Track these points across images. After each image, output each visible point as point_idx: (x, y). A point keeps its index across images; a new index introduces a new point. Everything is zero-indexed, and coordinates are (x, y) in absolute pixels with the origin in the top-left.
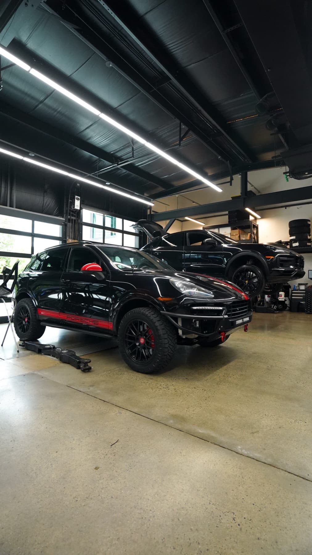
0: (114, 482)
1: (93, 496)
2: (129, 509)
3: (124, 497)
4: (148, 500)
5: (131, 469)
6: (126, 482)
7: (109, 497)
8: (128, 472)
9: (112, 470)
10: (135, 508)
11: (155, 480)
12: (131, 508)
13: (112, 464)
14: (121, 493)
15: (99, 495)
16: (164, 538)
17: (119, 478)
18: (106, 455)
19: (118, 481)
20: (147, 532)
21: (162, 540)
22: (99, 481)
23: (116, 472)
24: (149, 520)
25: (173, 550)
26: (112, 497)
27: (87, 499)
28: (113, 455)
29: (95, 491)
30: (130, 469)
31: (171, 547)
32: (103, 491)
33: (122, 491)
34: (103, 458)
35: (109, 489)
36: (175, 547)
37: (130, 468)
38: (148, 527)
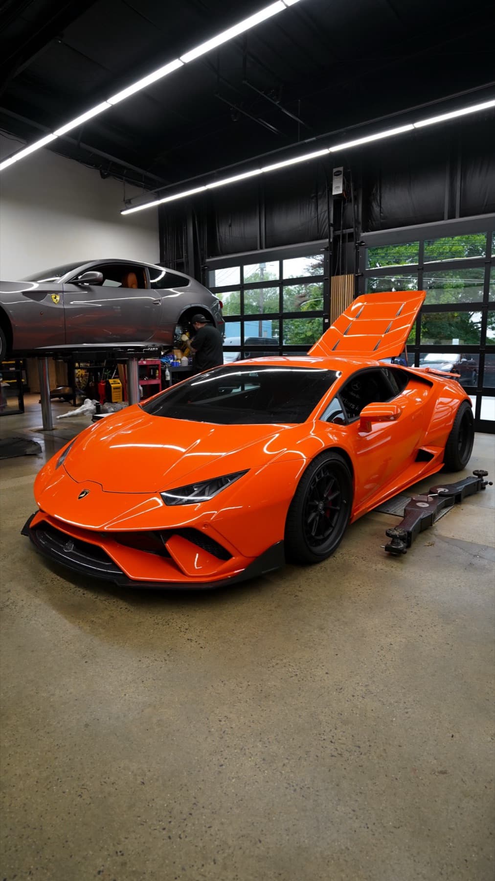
0: (256, 765)
1: (227, 739)
2: (194, 794)
3: (221, 783)
4: (208, 826)
5: (295, 790)
6: (256, 783)
7: (224, 761)
8: (286, 785)
9: (289, 758)
10: (195, 804)
11: (260, 841)
12: (195, 798)
13: (307, 754)
14: (231, 778)
15: (228, 747)
16: (122, 855)
17: (266, 772)
18: (331, 742)
19: (260, 770)
20: (143, 825)
21: (120, 852)
22: (260, 741)
23: (284, 765)
24: (164, 829)
25: (98, 869)
26: (221, 765)
27: (222, 733)
28: (335, 754)
29: (239, 740)
30: (292, 788)
31: (103, 866)
32: (236, 751)
33: (233, 781)
34: (321, 737)
35: (241, 758)
36: (101, 873)
37: (295, 787)
38: (150, 828)
